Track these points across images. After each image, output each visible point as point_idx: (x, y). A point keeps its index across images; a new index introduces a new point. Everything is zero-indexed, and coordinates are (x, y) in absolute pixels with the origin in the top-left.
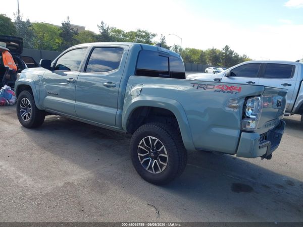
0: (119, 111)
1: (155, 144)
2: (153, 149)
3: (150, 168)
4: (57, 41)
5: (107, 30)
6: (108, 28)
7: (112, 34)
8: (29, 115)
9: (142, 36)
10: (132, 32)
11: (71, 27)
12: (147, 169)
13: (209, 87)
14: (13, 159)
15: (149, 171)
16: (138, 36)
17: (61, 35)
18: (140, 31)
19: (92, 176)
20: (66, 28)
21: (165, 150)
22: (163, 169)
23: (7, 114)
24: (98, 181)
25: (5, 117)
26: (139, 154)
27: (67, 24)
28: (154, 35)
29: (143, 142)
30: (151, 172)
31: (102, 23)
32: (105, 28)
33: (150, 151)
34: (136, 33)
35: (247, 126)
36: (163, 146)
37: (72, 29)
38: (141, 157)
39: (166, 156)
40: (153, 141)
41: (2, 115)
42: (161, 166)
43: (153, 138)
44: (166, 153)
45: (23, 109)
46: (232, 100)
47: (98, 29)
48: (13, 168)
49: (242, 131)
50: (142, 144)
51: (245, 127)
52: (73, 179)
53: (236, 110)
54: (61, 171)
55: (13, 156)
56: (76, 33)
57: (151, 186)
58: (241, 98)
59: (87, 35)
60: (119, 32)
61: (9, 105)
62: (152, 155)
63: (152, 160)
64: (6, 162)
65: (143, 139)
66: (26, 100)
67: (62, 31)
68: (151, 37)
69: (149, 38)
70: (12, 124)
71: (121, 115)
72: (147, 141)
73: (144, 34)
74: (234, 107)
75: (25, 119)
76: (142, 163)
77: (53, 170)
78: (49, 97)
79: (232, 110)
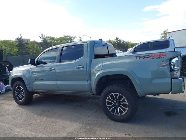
0: (89, 82)
1: (118, 97)
2: (116, 101)
3: (117, 113)
4: (15, 50)
5: (46, 39)
6: (46, 37)
7: (49, 40)
8: (23, 96)
9: (67, 39)
10: (61, 38)
11: (23, 40)
12: (115, 114)
13: (146, 57)
14: (25, 126)
15: (116, 115)
16: (65, 39)
17: (17, 46)
18: (65, 36)
19: (80, 125)
20: (20, 41)
21: (125, 99)
22: (126, 111)
23: (4, 99)
24: (86, 127)
25: (3, 101)
26: (107, 106)
27: (20, 39)
28: (74, 38)
29: (109, 98)
30: (118, 115)
31: (42, 35)
32: (44, 37)
33: (114, 103)
34: (63, 38)
35: (175, 75)
36: (124, 97)
37: (24, 41)
38: (109, 107)
39: (127, 103)
40: (116, 95)
41: (1, 100)
42: (124, 110)
43: (115, 93)
44: (126, 101)
45: (17, 93)
46: (162, 62)
47: (40, 39)
48: (28, 132)
49: (172, 79)
50: (109, 99)
51: (174, 76)
52: (70, 129)
53: (166, 67)
54: (60, 126)
55: (24, 124)
56: (27, 43)
57: (120, 124)
58: (167, 60)
59: (33, 44)
60: (53, 38)
61: (2, 94)
62: (117, 104)
63: (117, 108)
64: (22, 129)
65: (109, 96)
66: (19, 87)
67: (18, 43)
68: (73, 39)
69: (72, 39)
70: (10, 105)
71: (91, 84)
72: (112, 96)
73: (68, 38)
74: (164, 66)
75: (20, 99)
76: (110, 111)
77: (55, 127)
78: (36, 83)
79: (164, 67)
